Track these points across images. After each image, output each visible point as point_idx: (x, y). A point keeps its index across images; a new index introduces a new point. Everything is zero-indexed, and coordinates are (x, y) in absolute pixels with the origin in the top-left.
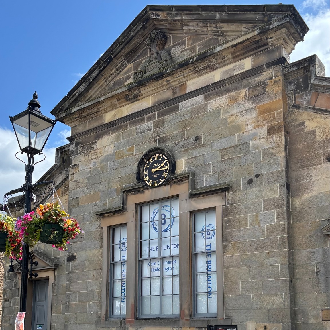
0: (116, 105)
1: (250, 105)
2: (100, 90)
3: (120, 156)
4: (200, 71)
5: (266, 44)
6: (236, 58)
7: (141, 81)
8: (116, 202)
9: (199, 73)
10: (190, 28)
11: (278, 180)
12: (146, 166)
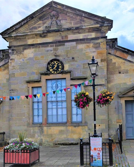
0: (35, 37)
1: (94, 50)
2: (25, 28)
3: (37, 59)
4: (75, 33)
5: (101, 30)
6: (89, 32)
7: (49, 31)
8: (35, 77)
9: (74, 33)
10: (70, 15)
11: (104, 77)
12: (51, 65)
